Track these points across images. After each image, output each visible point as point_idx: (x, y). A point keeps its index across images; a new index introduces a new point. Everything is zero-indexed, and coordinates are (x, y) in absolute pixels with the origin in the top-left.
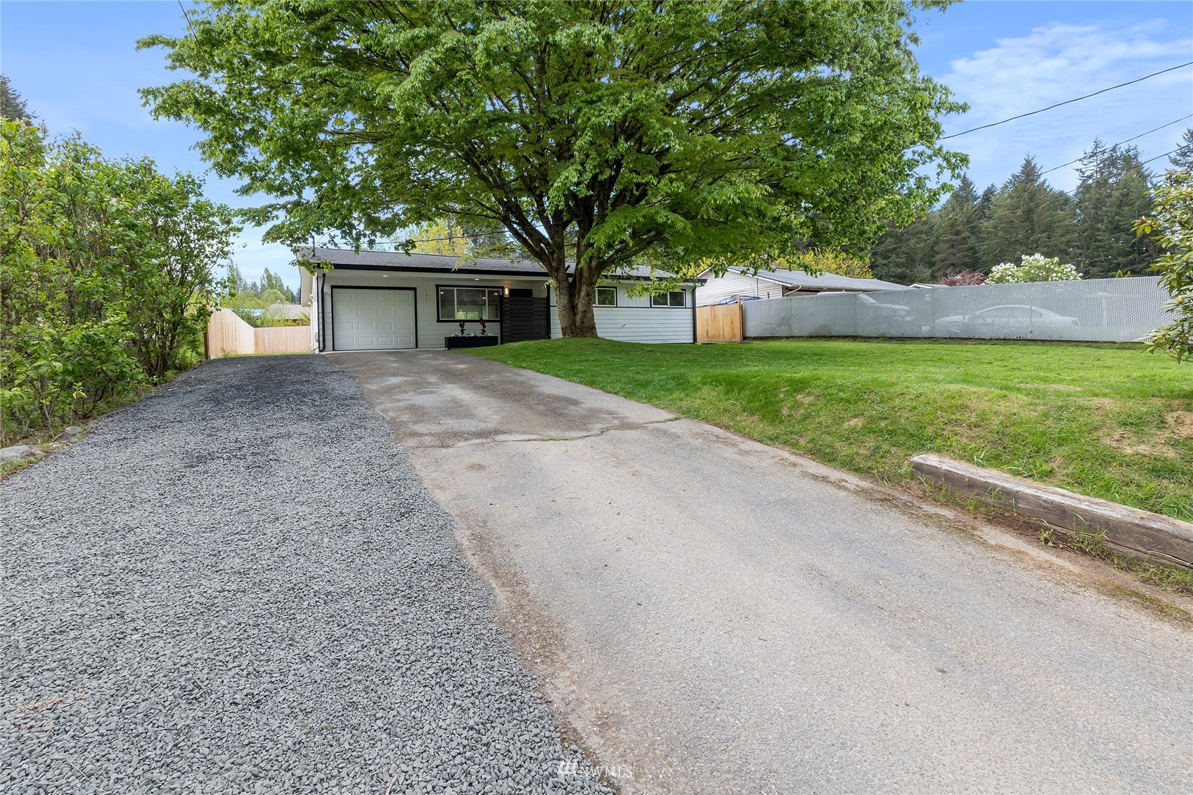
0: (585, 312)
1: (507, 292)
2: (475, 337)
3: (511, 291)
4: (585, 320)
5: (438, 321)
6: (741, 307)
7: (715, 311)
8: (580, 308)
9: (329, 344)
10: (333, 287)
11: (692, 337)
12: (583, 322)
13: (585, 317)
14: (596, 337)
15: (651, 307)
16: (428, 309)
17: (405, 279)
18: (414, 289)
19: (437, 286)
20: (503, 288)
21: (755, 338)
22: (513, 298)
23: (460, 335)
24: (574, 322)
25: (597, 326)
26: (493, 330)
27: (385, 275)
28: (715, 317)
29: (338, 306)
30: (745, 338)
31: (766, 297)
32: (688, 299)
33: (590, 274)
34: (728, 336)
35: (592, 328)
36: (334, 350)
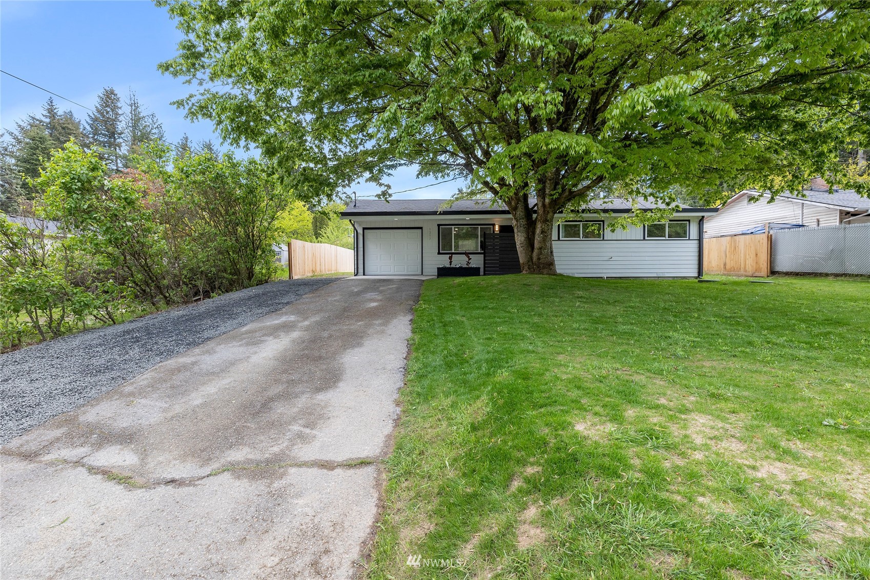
0: (541, 248)
1: (497, 228)
2: (461, 268)
3: (501, 227)
4: (541, 257)
5: (439, 253)
6: (770, 239)
7: (735, 241)
8: (537, 245)
9: (361, 270)
10: (364, 229)
11: (696, 271)
12: (539, 259)
13: (541, 253)
14: (555, 274)
15: (644, 239)
16: (432, 244)
17: (414, 221)
18: (421, 228)
19: (439, 225)
20: (494, 225)
21: (788, 274)
22: (503, 234)
23: (448, 266)
24: (531, 258)
25: (556, 263)
26: (477, 261)
27: (396, 218)
28: (735, 249)
29: (367, 243)
30: (773, 273)
31: (814, 225)
32: (693, 231)
33: (544, 211)
34: (750, 270)
35: (551, 264)
36: (364, 275)
